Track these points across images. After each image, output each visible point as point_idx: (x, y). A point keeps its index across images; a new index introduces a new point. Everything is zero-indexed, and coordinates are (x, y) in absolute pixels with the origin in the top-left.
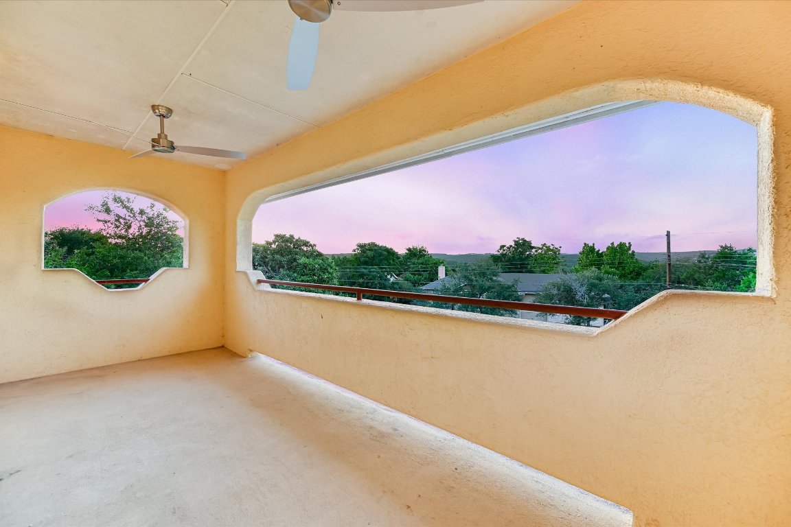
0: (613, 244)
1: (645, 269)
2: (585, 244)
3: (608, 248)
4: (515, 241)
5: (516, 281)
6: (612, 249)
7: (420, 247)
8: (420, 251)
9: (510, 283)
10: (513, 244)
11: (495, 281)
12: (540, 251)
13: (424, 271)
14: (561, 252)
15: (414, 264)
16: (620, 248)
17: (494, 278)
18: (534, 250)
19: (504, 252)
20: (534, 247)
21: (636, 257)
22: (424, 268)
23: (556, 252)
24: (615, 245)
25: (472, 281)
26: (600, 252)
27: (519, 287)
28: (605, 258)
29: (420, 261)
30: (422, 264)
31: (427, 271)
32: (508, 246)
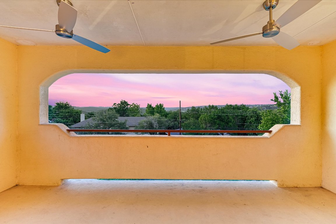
0: (157, 104)
1: (168, 114)
2: (148, 104)
3: (156, 106)
4: (121, 102)
5: (126, 121)
6: (157, 106)
7: (65, 102)
8: (66, 105)
9: (123, 122)
10: (120, 103)
11: (117, 121)
12: (132, 106)
13: (70, 117)
14: (140, 107)
15: (62, 112)
16: (160, 106)
17: (116, 119)
18: (129, 106)
19: (116, 107)
20: (129, 105)
21: (165, 109)
22: (70, 115)
23: (138, 107)
24: (158, 105)
25: (105, 121)
26: (153, 107)
27: (127, 123)
28: (155, 110)
29: (67, 111)
30: (68, 112)
31: (72, 117)
32: (117, 103)
